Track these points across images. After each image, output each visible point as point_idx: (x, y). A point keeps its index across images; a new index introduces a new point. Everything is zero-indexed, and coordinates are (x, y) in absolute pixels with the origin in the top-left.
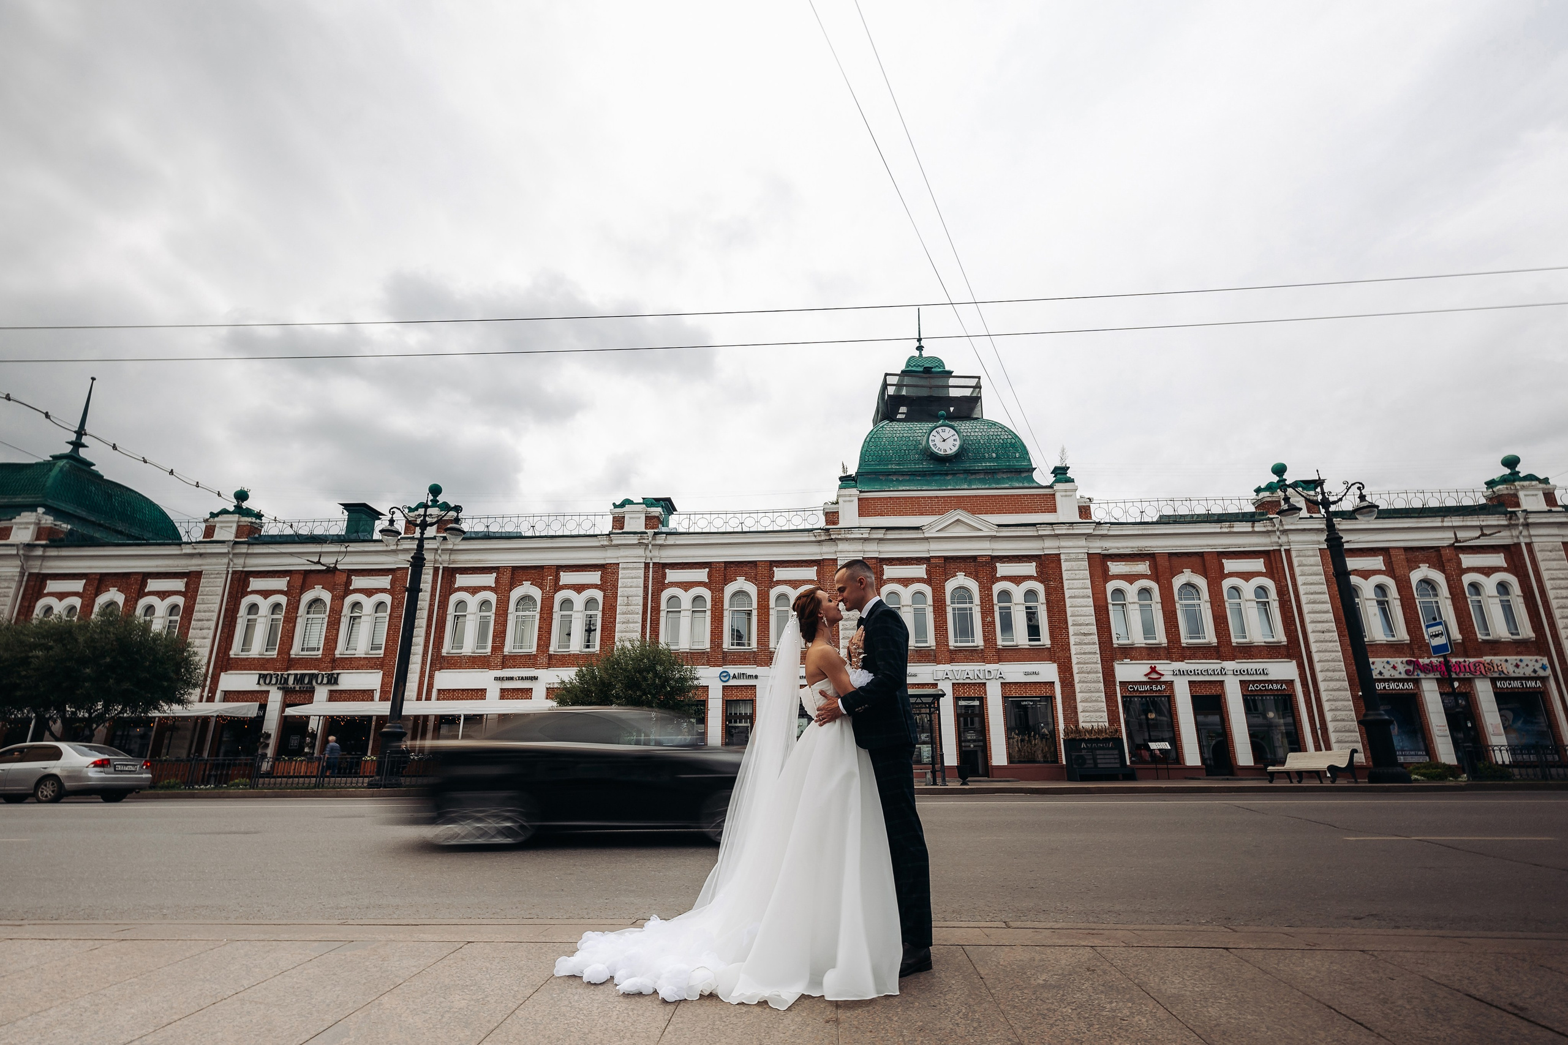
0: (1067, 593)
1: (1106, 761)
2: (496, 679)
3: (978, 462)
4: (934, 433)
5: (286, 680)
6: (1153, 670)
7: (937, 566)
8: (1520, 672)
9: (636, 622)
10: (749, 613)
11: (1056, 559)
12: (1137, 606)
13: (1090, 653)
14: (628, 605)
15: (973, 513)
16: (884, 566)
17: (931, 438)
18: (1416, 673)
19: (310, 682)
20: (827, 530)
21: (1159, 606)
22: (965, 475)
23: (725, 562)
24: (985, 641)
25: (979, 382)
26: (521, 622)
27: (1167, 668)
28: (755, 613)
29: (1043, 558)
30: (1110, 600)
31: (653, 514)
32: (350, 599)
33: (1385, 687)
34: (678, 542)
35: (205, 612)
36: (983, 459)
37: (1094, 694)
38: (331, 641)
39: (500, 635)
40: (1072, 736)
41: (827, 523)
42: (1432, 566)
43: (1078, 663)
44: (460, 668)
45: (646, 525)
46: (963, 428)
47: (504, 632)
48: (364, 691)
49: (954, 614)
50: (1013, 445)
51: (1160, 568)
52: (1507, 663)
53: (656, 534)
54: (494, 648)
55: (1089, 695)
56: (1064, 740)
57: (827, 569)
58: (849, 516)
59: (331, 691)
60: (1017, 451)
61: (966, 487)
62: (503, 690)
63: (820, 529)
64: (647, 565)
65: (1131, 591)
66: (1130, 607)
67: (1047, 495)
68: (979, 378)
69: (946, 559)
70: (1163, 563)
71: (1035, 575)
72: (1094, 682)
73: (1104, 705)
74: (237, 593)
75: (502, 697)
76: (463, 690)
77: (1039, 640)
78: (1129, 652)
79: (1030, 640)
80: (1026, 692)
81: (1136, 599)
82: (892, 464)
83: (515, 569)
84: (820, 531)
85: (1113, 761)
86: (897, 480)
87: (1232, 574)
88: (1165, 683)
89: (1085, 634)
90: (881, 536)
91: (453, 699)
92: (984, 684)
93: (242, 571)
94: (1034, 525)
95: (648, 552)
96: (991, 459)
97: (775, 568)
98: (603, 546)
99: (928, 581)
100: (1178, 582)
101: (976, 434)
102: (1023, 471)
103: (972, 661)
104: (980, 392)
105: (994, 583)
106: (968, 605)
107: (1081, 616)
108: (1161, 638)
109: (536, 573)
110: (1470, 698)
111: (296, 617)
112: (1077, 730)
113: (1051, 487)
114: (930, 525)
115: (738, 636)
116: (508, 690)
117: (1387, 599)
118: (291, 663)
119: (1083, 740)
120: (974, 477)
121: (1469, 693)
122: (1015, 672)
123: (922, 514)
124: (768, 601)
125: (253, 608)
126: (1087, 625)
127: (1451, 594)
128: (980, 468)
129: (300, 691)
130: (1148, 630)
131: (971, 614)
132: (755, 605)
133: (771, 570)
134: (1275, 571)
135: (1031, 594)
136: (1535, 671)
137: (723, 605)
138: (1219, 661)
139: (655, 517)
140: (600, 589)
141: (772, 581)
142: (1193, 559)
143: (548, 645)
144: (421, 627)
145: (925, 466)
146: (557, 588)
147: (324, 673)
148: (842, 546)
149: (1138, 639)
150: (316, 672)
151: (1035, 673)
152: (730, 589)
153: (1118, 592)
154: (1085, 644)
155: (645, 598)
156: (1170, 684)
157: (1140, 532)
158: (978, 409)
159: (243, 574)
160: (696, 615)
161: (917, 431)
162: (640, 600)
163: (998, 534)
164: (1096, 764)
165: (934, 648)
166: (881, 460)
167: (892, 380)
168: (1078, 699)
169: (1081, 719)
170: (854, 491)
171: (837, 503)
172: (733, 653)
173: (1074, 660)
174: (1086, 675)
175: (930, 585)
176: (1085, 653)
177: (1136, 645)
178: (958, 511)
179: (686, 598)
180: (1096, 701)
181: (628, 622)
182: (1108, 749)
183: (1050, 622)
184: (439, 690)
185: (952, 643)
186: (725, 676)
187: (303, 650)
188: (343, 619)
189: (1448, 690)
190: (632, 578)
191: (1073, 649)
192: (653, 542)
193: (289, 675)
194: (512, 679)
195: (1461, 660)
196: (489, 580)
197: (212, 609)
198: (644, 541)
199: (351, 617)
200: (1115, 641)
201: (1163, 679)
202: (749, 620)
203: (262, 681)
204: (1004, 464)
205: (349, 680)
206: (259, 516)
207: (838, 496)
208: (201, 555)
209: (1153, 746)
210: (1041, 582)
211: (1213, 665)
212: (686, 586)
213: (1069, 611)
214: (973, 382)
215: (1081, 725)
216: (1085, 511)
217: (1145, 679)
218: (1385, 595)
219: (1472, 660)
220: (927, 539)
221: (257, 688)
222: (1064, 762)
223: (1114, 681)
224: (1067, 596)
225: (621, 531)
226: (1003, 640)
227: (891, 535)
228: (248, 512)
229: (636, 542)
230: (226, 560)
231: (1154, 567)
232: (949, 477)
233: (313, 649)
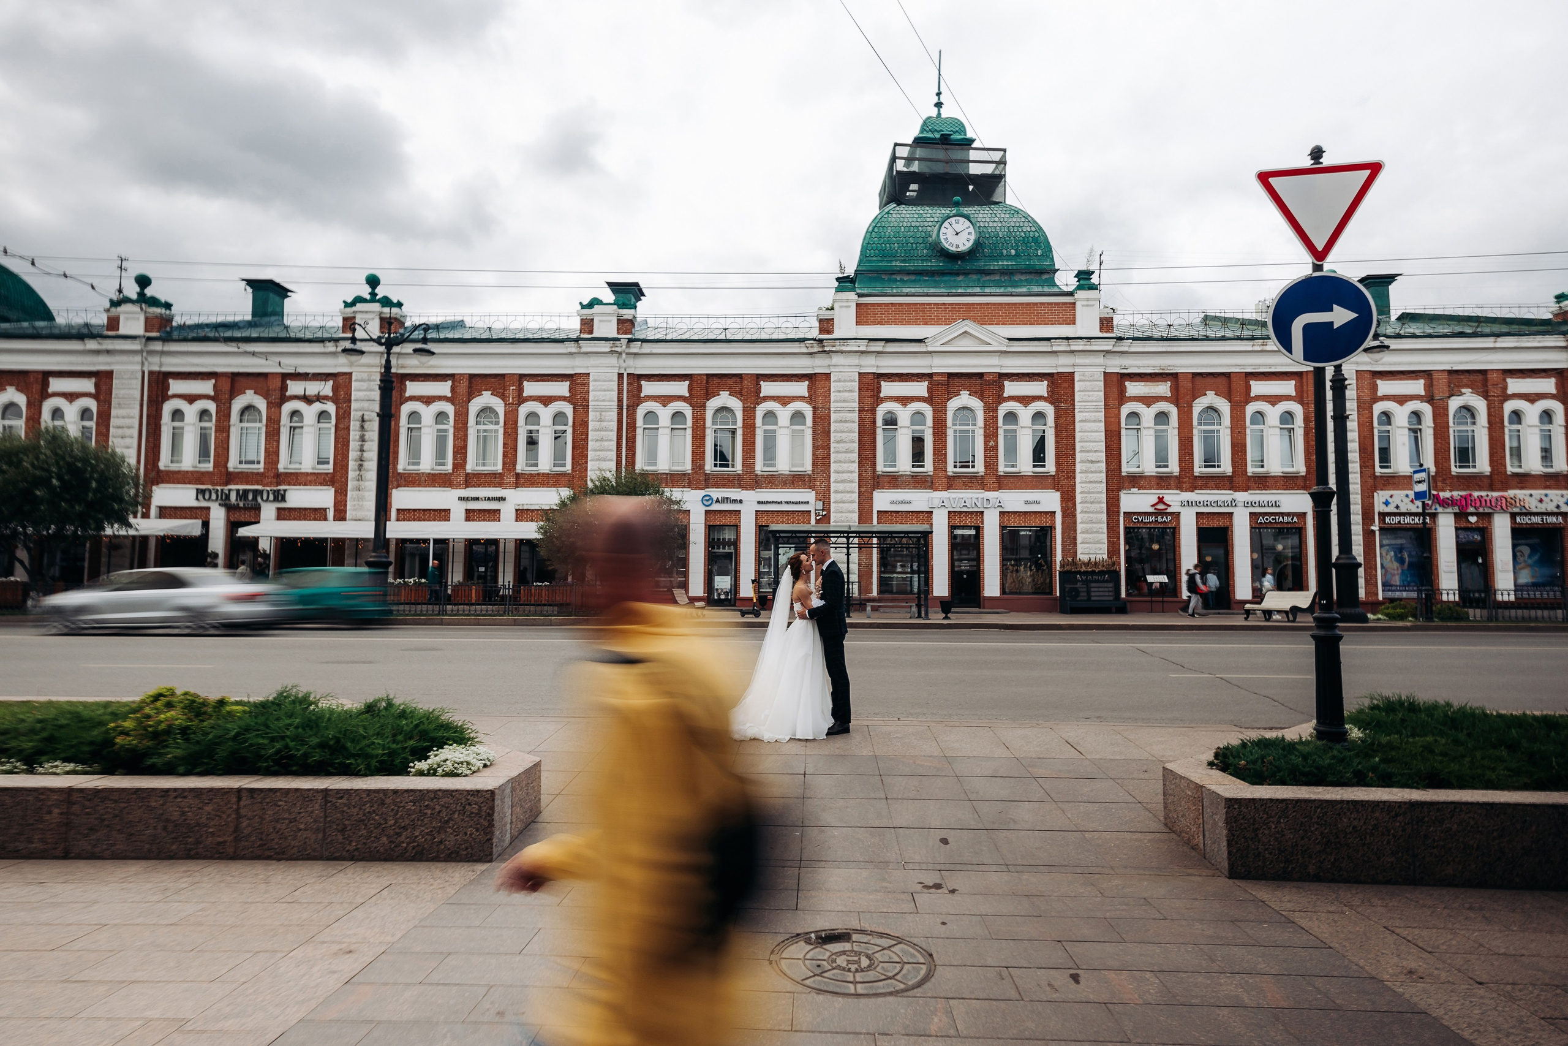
0: (1078, 416)
1: (1100, 593)
2: (460, 499)
3: (994, 260)
4: (946, 224)
5: (228, 497)
6: (1161, 500)
7: (939, 384)
8: (1542, 508)
9: (610, 440)
10: (734, 432)
11: (1068, 379)
12: (1152, 432)
13: (1095, 482)
14: (600, 420)
15: (982, 323)
16: (882, 383)
17: (943, 230)
18: (1434, 507)
19: (255, 498)
20: (821, 341)
21: (1176, 432)
22: (979, 276)
23: (707, 375)
24: (986, 467)
25: (1004, 156)
26: (484, 440)
27: (1174, 499)
28: (739, 432)
29: (1056, 376)
30: (1123, 425)
31: (625, 317)
32: (287, 408)
33: (1399, 522)
34: (655, 351)
35: (123, 417)
36: (1001, 256)
37: (1095, 525)
38: (272, 454)
39: (461, 451)
40: (1067, 568)
41: (821, 331)
42: (1476, 391)
43: (1082, 493)
44: (419, 485)
45: (618, 329)
46: (981, 216)
47: (465, 447)
48: (315, 510)
49: (955, 437)
50: (1036, 240)
51: (1182, 390)
52: (1531, 499)
53: (630, 341)
54: (455, 466)
55: (1090, 525)
56: (1060, 572)
57: (819, 384)
58: (846, 325)
59: (279, 509)
60: (1040, 247)
61: (977, 290)
62: (468, 511)
63: (813, 339)
64: (621, 376)
65: (1148, 414)
66: (1144, 432)
67: (1066, 303)
68: (1004, 150)
69: (950, 375)
70: (1186, 384)
71: (1046, 395)
72: (1097, 512)
73: (1105, 536)
74: (157, 396)
75: (468, 519)
76: (424, 510)
77: (1044, 466)
78: (1137, 481)
79: (1034, 466)
80: (1025, 522)
81: (1152, 424)
82: (896, 261)
83: (472, 377)
84: (812, 342)
85: (1107, 594)
86: (902, 280)
87: (1258, 398)
88: (1172, 514)
89: (1092, 462)
90: (879, 349)
91: (414, 520)
92: (982, 513)
93: (159, 372)
94: (1049, 339)
95: (621, 361)
96: (1009, 257)
97: (762, 383)
98: (571, 354)
99: (929, 400)
100: (1199, 404)
101: (995, 224)
102: (1044, 272)
103: (971, 488)
104: (1004, 169)
105: (1000, 403)
106: (970, 428)
107: (1090, 441)
108: (1174, 467)
109: (497, 383)
110: (1485, 533)
111: (229, 427)
112: (1074, 563)
113: (1071, 294)
114: (934, 337)
115: (722, 458)
116: (474, 511)
117: (1420, 427)
118: (231, 477)
119: (1079, 572)
120: (988, 278)
121: (1487, 528)
122: (1016, 500)
123: (926, 324)
124: (754, 419)
125: (177, 414)
126: (1096, 451)
127: (1489, 422)
128: (996, 268)
129: (245, 508)
130: (1161, 459)
131: (974, 437)
132: (740, 423)
133: (758, 384)
134: (1305, 395)
135: (1039, 416)
136: (1558, 507)
137: (704, 423)
138: (1231, 492)
139: (627, 320)
140: (569, 401)
141: (758, 396)
142: (1219, 380)
143: (514, 464)
144: (372, 441)
145: (934, 264)
146: (521, 400)
147: (269, 489)
148: (836, 359)
149: (1149, 467)
150: (259, 487)
151: (1036, 502)
152: (713, 404)
153: (1134, 415)
154: (1092, 472)
155: (620, 414)
156: (1177, 515)
157: (1164, 349)
158: (999, 190)
159: (161, 376)
160: (675, 432)
161: (928, 220)
162: (614, 415)
163: (1008, 349)
164: (1089, 596)
165: (931, 474)
166: (885, 255)
167: (903, 152)
168: (1079, 531)
169: (1079, 551)
170: (852, 296)
171: (832, 309)
172: (716, 476)
173: (1078, 489)
174: (1089, 505)
175: (931, 405)
176: (1090, 482)
177: (1146, 474)
178: (967, 322)
179: (664, 414)
180: (1097, 532)
181: (602, 440)
182: (1104, 581)
183: (1057, 447)
184: (398, 510)
185: (951, 469)
186: (708, 500)
187: (241, 462)
188: (282, 429)
189: (1463, 525)
190: (605, 391)
191: (1079, 477)
192: (627, 351)
193: (230, 490)
194: (477, 499)
195: (1484, 494)
196: (444, 388)
197: (132, 414)
198: (617, 349)
199: (291, 427)
200: (1123, 469)
201: (1170, 510)
202: (733, 438)
203: (200, 497)
204: (1023, 263)
205: (298, 497)
206: (168, 306)
207: (834, 301)
208: (108, 352)
209: (1151, 578)
210: (1052, 403)
211: (1225, 495)
212: (665, 400)
213: (1078, 436)
214: (997, 156)
215: (1079, 556)
216: (1106, 323)
217: (1152, 510)
218: (1419, 422)
219: (1495, 494)
220: (930, 353)
221: (195, 504)
222: (1058, 595)
223: (1118, 512)
224: (1077, 419)
225: (589, 336)
226: (1006, 466)
227: (891, 348)
228: (154, 302)
229: (608, 350)
230: (138, 358)
231: (1175, 389)
232: (961, 278)
233: (252, 462)
